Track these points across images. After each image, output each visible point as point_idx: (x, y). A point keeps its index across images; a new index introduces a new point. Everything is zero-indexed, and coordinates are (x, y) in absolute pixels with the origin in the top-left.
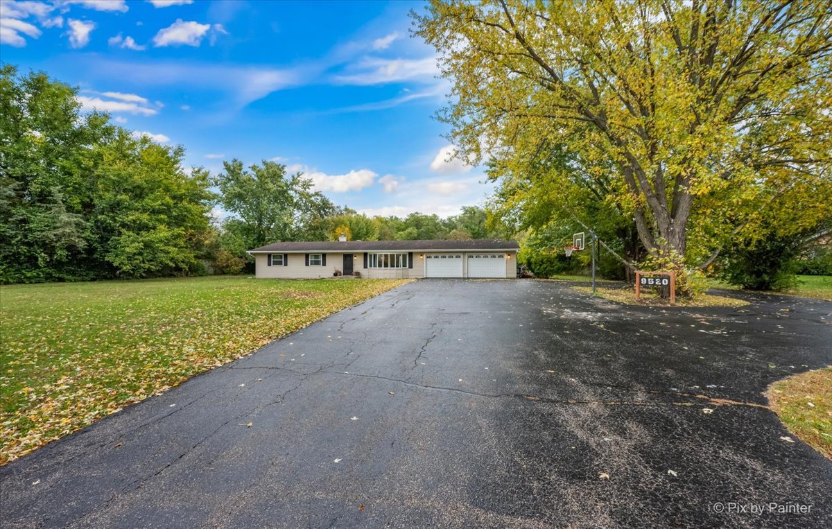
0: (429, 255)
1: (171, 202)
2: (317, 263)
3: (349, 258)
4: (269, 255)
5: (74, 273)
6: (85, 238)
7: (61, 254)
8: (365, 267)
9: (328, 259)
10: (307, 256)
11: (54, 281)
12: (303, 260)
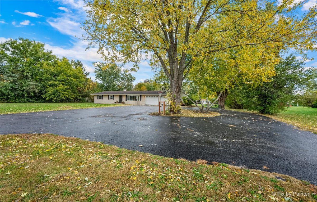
0: (147, 96)
1: (66, 78)
2: (112, 98)
3: (121, 97)
4: (98, 96)
5: (37, 100)
6: (39, 89)
7: (32, 94)
8: (126, 100)
9: (115, 97)
10: (109, 96)
11: (31, 102)
12: (107, 97)
